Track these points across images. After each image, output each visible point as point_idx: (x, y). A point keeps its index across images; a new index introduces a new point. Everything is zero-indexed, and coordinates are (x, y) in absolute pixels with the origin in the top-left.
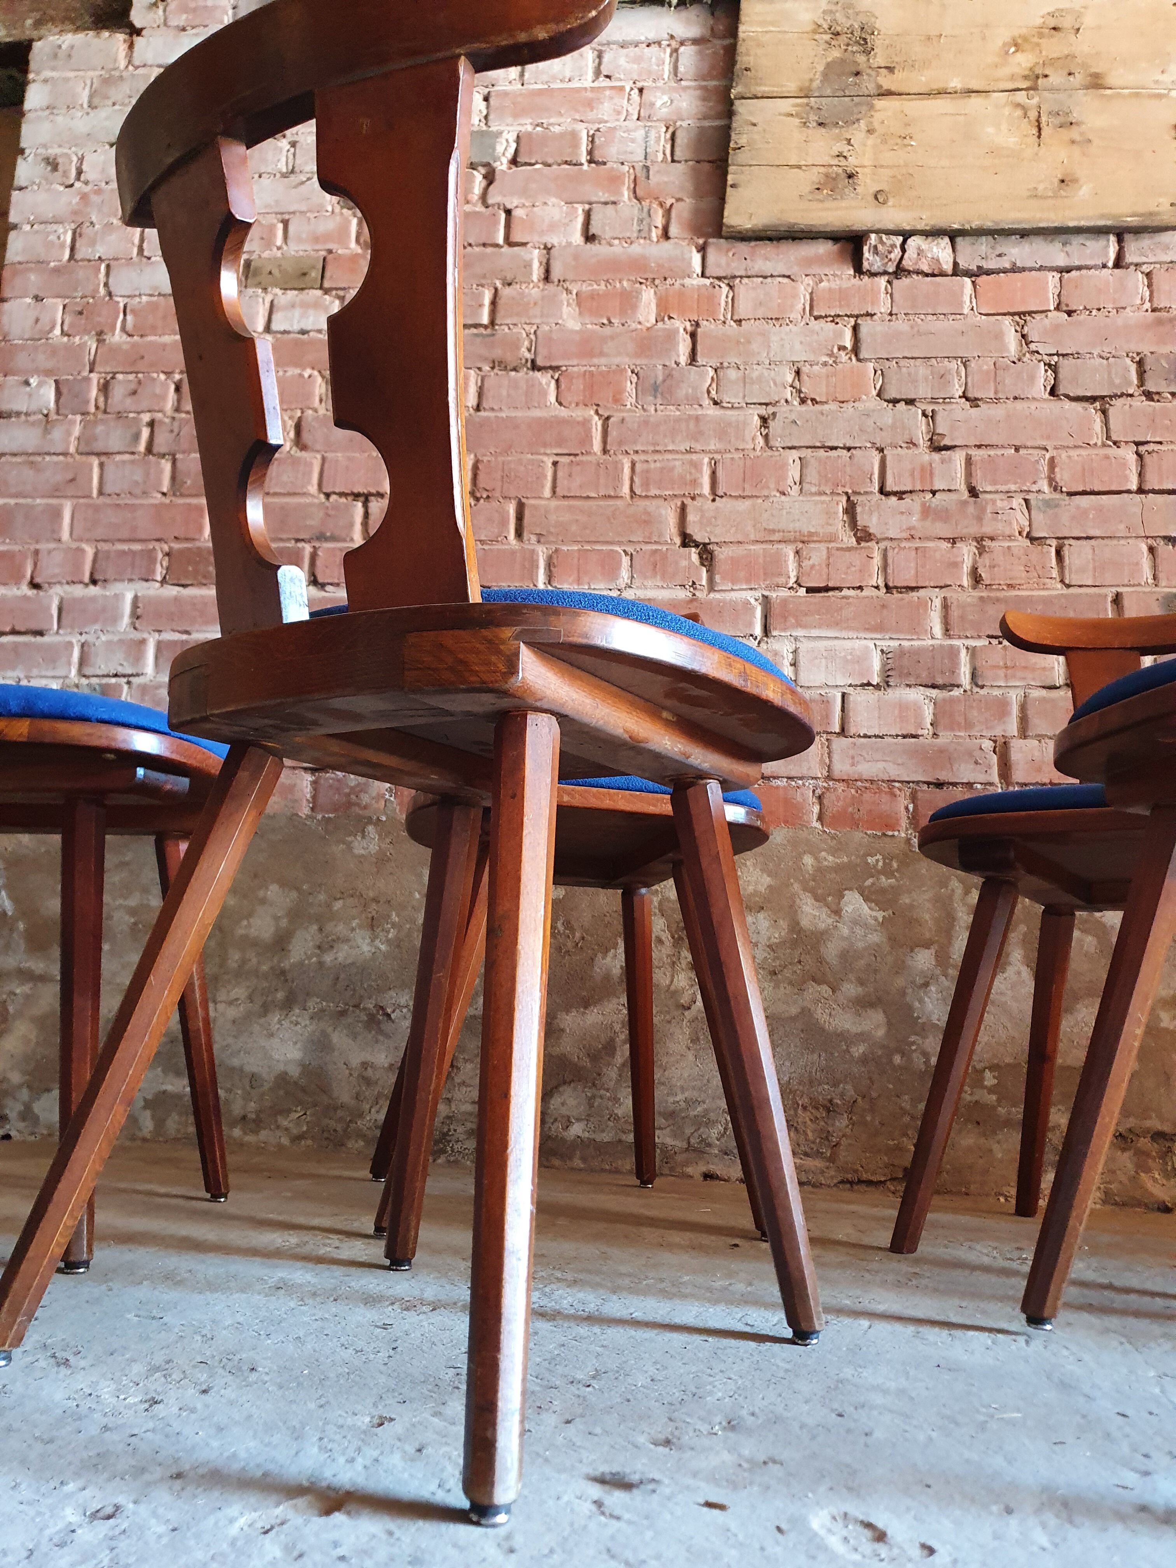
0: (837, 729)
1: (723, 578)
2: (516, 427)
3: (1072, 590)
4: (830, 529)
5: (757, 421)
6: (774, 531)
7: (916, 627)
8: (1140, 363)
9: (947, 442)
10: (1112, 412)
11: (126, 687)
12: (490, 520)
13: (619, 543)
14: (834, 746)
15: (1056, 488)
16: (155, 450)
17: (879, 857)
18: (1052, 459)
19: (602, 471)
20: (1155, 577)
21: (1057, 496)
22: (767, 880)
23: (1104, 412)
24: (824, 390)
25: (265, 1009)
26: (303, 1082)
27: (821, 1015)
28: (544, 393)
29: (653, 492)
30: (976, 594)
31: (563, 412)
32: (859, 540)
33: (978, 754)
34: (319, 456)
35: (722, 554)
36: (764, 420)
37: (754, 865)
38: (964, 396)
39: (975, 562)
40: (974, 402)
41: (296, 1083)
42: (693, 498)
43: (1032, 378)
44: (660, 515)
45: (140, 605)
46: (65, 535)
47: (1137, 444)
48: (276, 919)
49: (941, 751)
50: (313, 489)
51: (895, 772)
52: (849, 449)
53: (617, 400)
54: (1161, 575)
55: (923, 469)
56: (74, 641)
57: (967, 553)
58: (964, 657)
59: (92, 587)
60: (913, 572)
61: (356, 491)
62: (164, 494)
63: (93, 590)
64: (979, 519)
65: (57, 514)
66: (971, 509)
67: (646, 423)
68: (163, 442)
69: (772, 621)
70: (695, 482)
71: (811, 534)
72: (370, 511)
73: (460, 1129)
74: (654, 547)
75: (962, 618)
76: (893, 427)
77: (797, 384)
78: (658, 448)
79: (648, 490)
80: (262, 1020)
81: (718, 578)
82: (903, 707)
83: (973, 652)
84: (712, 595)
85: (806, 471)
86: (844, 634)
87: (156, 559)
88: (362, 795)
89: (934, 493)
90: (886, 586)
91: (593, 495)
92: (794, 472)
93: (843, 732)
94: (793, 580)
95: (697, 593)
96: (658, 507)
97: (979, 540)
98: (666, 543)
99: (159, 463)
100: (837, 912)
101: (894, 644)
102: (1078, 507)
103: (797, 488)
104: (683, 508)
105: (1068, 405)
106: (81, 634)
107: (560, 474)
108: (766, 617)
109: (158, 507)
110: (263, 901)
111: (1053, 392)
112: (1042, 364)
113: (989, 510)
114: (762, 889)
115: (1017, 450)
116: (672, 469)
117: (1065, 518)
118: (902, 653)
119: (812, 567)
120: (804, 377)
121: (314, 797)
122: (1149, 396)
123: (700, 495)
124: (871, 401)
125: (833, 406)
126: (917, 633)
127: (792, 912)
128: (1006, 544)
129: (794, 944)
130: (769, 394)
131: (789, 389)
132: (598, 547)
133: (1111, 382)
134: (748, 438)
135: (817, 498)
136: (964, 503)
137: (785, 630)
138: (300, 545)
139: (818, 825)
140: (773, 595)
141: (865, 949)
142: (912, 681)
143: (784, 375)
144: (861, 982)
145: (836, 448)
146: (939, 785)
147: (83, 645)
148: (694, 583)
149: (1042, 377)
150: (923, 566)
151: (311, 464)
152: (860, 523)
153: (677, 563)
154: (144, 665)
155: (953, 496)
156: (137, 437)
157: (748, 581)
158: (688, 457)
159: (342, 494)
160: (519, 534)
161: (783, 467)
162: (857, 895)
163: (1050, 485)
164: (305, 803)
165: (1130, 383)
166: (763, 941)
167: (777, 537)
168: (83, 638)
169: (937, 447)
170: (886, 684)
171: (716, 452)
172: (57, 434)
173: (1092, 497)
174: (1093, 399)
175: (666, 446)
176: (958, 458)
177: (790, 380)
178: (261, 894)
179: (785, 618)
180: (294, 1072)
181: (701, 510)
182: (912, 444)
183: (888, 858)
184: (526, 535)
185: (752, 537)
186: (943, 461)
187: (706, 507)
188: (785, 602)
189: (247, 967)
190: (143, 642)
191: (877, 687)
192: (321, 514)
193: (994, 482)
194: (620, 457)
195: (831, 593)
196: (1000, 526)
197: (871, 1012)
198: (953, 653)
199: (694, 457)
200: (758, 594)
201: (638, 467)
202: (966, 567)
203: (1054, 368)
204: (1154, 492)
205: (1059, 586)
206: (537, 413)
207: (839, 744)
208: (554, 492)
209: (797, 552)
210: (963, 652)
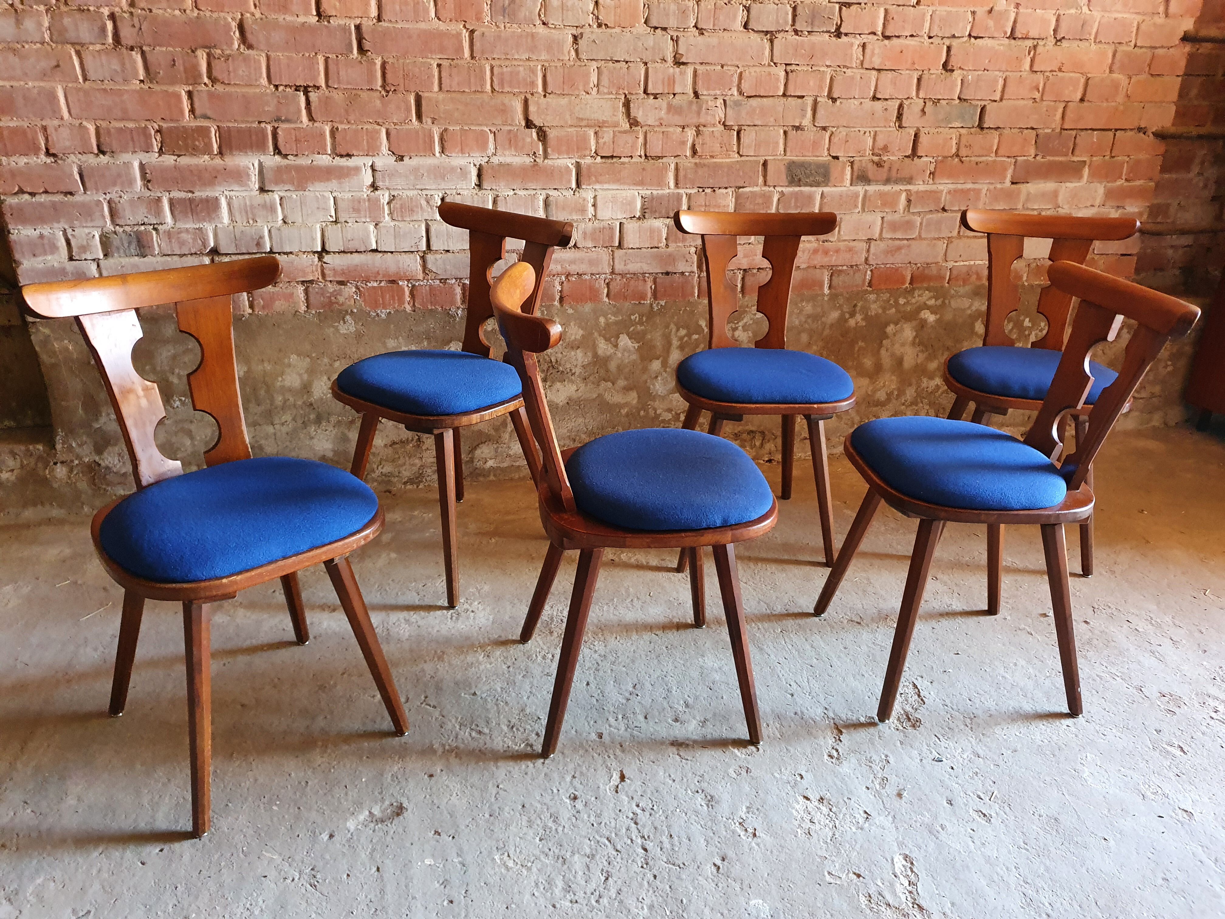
0: (617, 244)
1: (553, 151)
2: (410, 37)
3: (743, 158)
4: (615, 119)
5: (570, 39)
6: (582, 119)
7: (661, 182)
8: (794, 9)
9: (683, 60)
10: (776, 42)
11: (154, 232)
12: (398, 108)
13: (487, 126)
14: (616, 255)
15: (741, 93)
16: (124, 42)
17: (637, 315)
18: (741, 73)
19: (472, 72)
20: (785, 151)
21: (740, 98)
22: (581, 332)
23: (772, 41)
24: (613, 18)
25: (305, 424)
26: (336, 458)
27: (607, 397)
28: (427, 11)
29: (507, 89)
30: (693, 161)
31: (442, 26)
32: (631, 125)
33: (688, 256)
34: (264, 55)
35: (552, 134)
36: (575, 38)
37: (575, 325)
38: (696, 26)
39: (694, 141)
40: (701, 32)
41: (332, 460)
42: (532, 94)
43: (735, 17)
44: (512, 106)
45: (148, 171)
46: (66, 115)
47: (786, 65)
48: (300, 375)
49: (670, 255)
50: (264, 81)
51: (646, 268)
52: (627, 62)
53: (479, 19)
54: (788, 149)
55: (669, 79)
56: (101, 199)
57: (690, 134)
58: (685, 200)
59: (101, 156)
60: (660, 147)
61: (298, 84)
62: (142, 81)
63: (104, 159)
64: (699, 113)
65: (52, 97)
66: (694, 107)
67: (499, 37)
68: (128, 34)
69: (583, 179)
70: (533, 84)
71: (604, 122)
72: (311, 99)
73: (429, 471)
74: (509, 128)
75: (685, 177)
76: (653, 48)
77: (596, 12)
78: (508, 57)
79: (503, 88)
80: (304, 431)
81: (549, 150)
82: (652, 231)
83: (689, 196)
84: (546, 161)
85: (602, 78)
86: (622, 187)
87: (151, 135)
88: (338, 297)
89: (674, 95)
90: (646, 155)
91: (467, 90)
92: (594, 78)
93: (620, 246)
94: (593, 151)
95: (537, 160)
96: (510, 101)
97: (697, 127)
98: (516, 125)
99: (131, 56)
100: (616, 346)
101: (649, 192)
102: (751, 106)
103: (595, 89)
104: (526, 102)
105: (753, 35)
106: (105, 194)
107: (444, 74)
108: (578, 175)
109: (141, 92)
110: (289, 365)
111: (746, 26)
112: (741, 7)
113: (704, 107)
114: (578, 337)
115: (722, 67)
116: (519, 72)
117: (743, 113)
118: (652, 198)
119: (605, 143)
120: (601, 7)
121: (307, 300)
122: (796, 32)
123: (536, 93)
124: (641, 28)
125: (618, 30)
126: (661, 186)
127: (594, 347)
128: (711, 129)
129: (594, 363)
130: (578, 20)
131: (591, 15)
132: (473, 128)
133: (778, 22)
134: (566, 52)
135: (607, 96)
136: (691, 103)
137: (589, 185)
138: (263, 125)
139: (606, 300)
140: (582, 162)
141: (629, 362)
142: (657, 215)
143: (588, 5)
144: (626, 379)
145: (619, 61)
146: (667, 273)
147: (109, 202)
148: (535, 153)
149: (741, 15)
150: (666, 144)
151: (259, 61)
152: (633, 115)
153: (524, 139)
154: (164, 217)
155: (685, 97)
156: (103, 29)
157: (568, 153)
158: (528, 63)
159: (286, 86)
160: (419, 116)
161: (587, 75)
162: (625, 336)
163: (738, 90)
164: (302, 304)
165: (786, 23)
166: (580, 363)
167: (584, 123)
168: (108, 197)
169: (678, 63)
170: (643, 217)
171: (545, 61)
172: (29, 24)
173: (759, 99)
174: (767, 33)
175: (513, 55)
176: (690, 70)
177: (591, 9)
178: (286, 361)
179: (589, 177)
180: (330, 454)
181: (538, 104)
182: (664, 60)
183: (641, 316)
184: (424, 119)
185: (569, 123)
186: (681, 73)
187: (540, 101)
188: (589, 167)
189: (288, 403)
190: (159, 200)
191: (639, 218)
192: (275, 101)
193: (708, 89)
194: (484, 62)
195: (615, 160)
196: (709, 118)
197: (631, 392)
198: (679, 198)
199: (532, 64)
200: (573, 161)
201: (496, 70)
202: (689, 144)
203: (748, 9)
204: (791, 96)
205: (736, 155)
206: (422, 26)
207: (619, 253)
208: (440, 88)
209: (596, 133)
210: (684, 196)
